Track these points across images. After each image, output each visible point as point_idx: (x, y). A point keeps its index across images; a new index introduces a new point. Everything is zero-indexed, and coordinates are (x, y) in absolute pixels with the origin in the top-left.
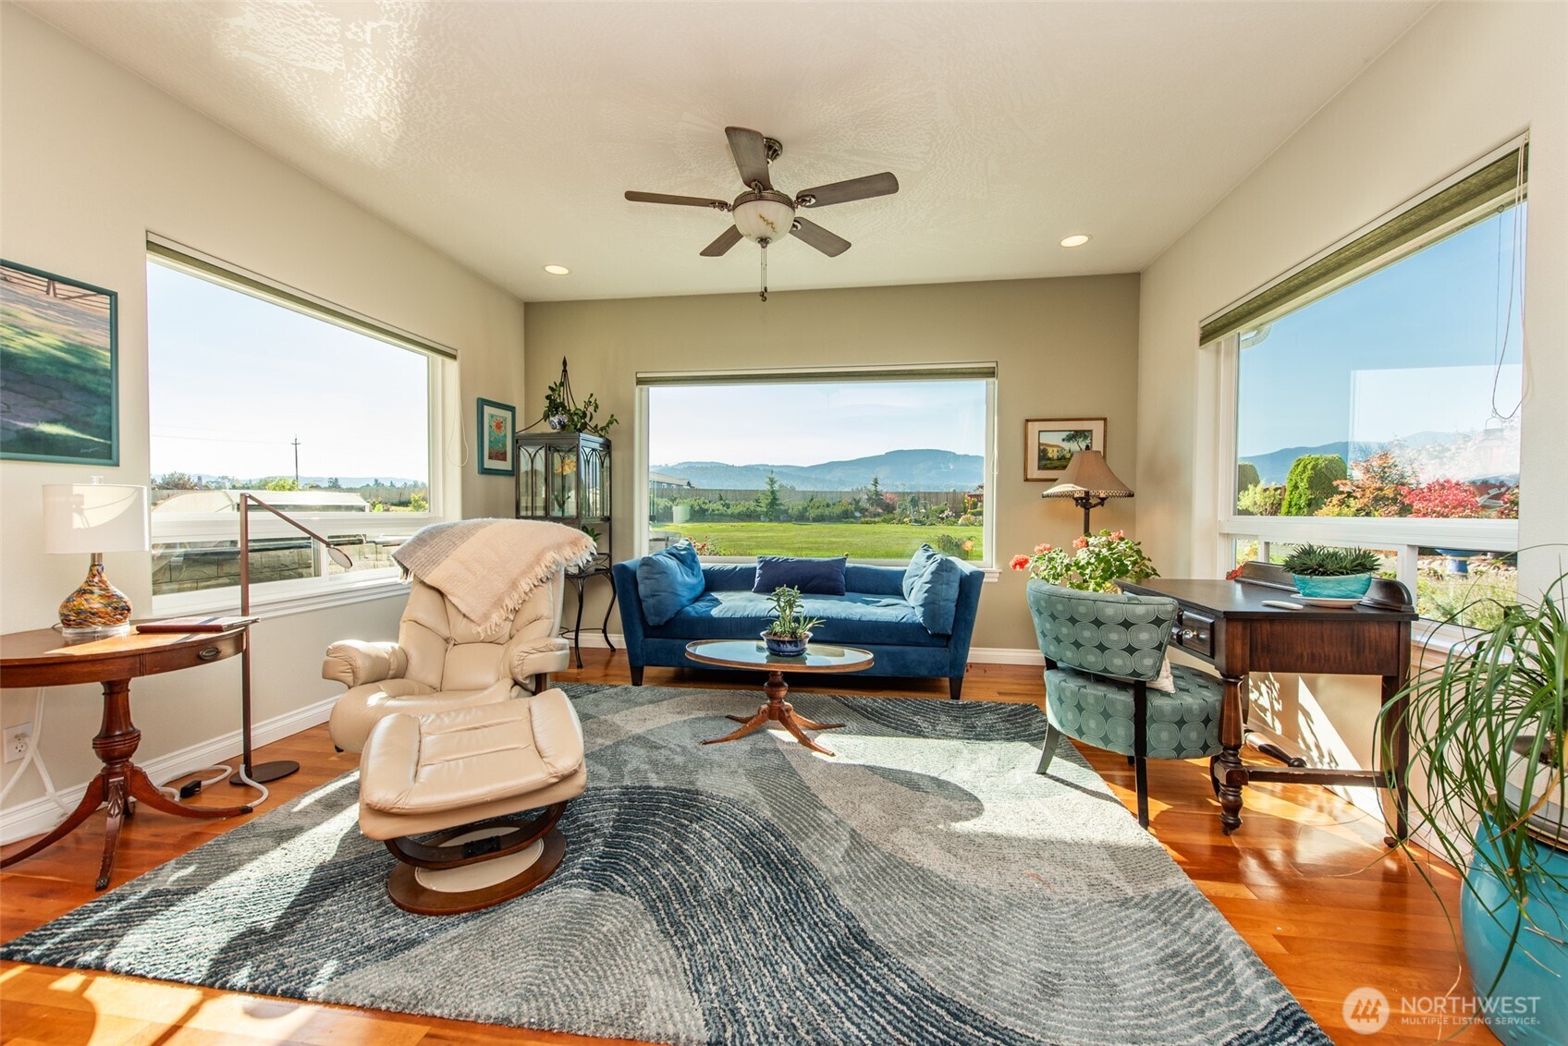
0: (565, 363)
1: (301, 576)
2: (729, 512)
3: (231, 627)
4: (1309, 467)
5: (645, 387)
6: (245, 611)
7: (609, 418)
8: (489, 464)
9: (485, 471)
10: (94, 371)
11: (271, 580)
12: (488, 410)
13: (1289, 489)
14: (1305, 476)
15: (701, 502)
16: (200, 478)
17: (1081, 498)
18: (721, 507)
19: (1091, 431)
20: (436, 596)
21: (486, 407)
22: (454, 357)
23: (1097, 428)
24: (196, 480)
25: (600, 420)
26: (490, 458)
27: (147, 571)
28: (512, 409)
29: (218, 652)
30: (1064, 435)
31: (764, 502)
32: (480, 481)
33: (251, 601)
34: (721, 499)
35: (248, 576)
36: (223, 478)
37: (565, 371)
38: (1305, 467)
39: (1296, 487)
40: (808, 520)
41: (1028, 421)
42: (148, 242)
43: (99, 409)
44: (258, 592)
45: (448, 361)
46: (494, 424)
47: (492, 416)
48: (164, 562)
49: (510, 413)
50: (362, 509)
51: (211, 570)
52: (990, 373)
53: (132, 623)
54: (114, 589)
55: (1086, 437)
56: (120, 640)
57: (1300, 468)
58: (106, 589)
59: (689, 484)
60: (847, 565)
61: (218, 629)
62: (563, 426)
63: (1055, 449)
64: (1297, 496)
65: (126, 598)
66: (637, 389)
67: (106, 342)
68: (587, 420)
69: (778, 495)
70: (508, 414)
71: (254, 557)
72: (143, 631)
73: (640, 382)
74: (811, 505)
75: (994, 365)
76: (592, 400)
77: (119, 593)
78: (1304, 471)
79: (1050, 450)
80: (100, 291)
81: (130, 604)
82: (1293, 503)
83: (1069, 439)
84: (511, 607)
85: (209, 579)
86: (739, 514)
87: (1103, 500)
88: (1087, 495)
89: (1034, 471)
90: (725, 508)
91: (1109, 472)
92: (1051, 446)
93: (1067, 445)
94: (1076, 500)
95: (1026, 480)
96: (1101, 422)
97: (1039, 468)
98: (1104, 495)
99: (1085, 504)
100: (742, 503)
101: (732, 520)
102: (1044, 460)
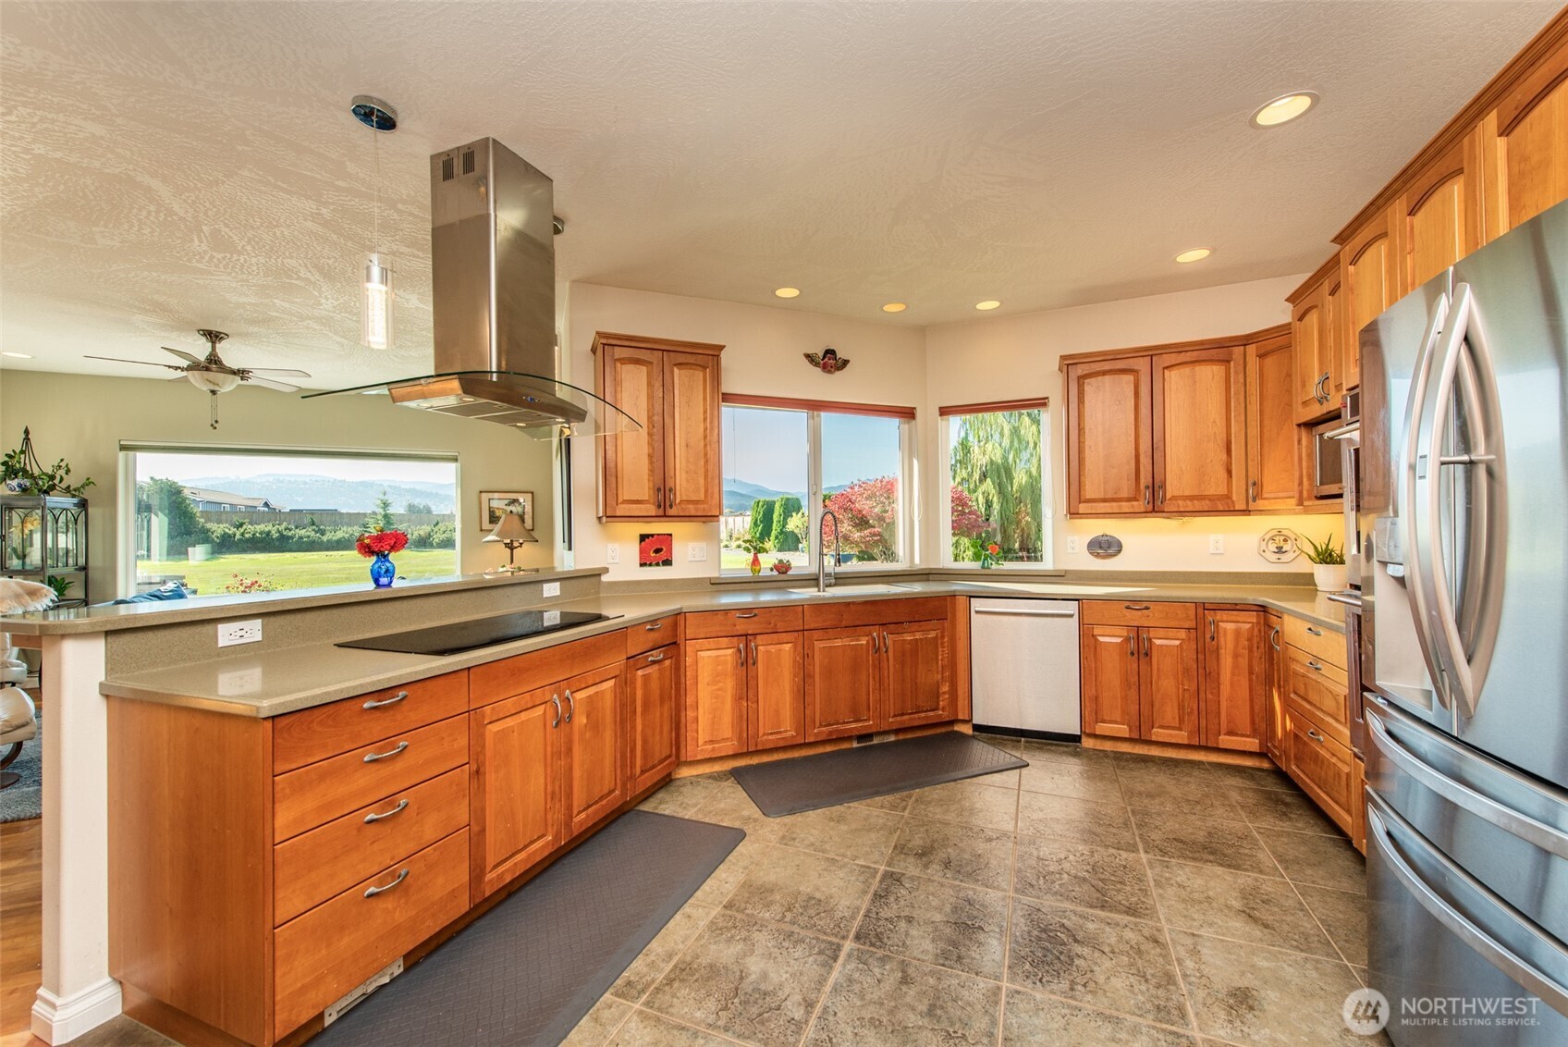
0: (27, 432)
2: (325, 538)
5: (131, 453)
7: (84, 480)
15: (282, 528)
17: (509, 543)
18: (313, 534)
23: (527, 498)
25: (72, 482)
30: (507, 502)
31: (374, 527)
34: (313, 524)
37: (27, 439)
40: (431, 546)
41: (481, 492)
52: (455, 460)
59: (266, 504)
62: (24, 489)
63: (501, 511)
66: (122, 455)
68: (56, 482)
73: (123, 448)
74: (435, 530)
75: (457, 454)
76: (63, 464)
79: (497, 511)
83: (509, 504)
86: (338, 542)
87: (521, 544)
88: (512, 541)
89: (486, 525)
90: (318, 535)
91: (524, 527)
92: (498, 509)
93: (506, 508)
94: (505, 544)
95: (481, 530)
96: (530, 495)
97: (491, 522)
98: (521, 541)
99: (510, 547)
100: (345, 529)
101: (327, 549)
102: (494, 519)
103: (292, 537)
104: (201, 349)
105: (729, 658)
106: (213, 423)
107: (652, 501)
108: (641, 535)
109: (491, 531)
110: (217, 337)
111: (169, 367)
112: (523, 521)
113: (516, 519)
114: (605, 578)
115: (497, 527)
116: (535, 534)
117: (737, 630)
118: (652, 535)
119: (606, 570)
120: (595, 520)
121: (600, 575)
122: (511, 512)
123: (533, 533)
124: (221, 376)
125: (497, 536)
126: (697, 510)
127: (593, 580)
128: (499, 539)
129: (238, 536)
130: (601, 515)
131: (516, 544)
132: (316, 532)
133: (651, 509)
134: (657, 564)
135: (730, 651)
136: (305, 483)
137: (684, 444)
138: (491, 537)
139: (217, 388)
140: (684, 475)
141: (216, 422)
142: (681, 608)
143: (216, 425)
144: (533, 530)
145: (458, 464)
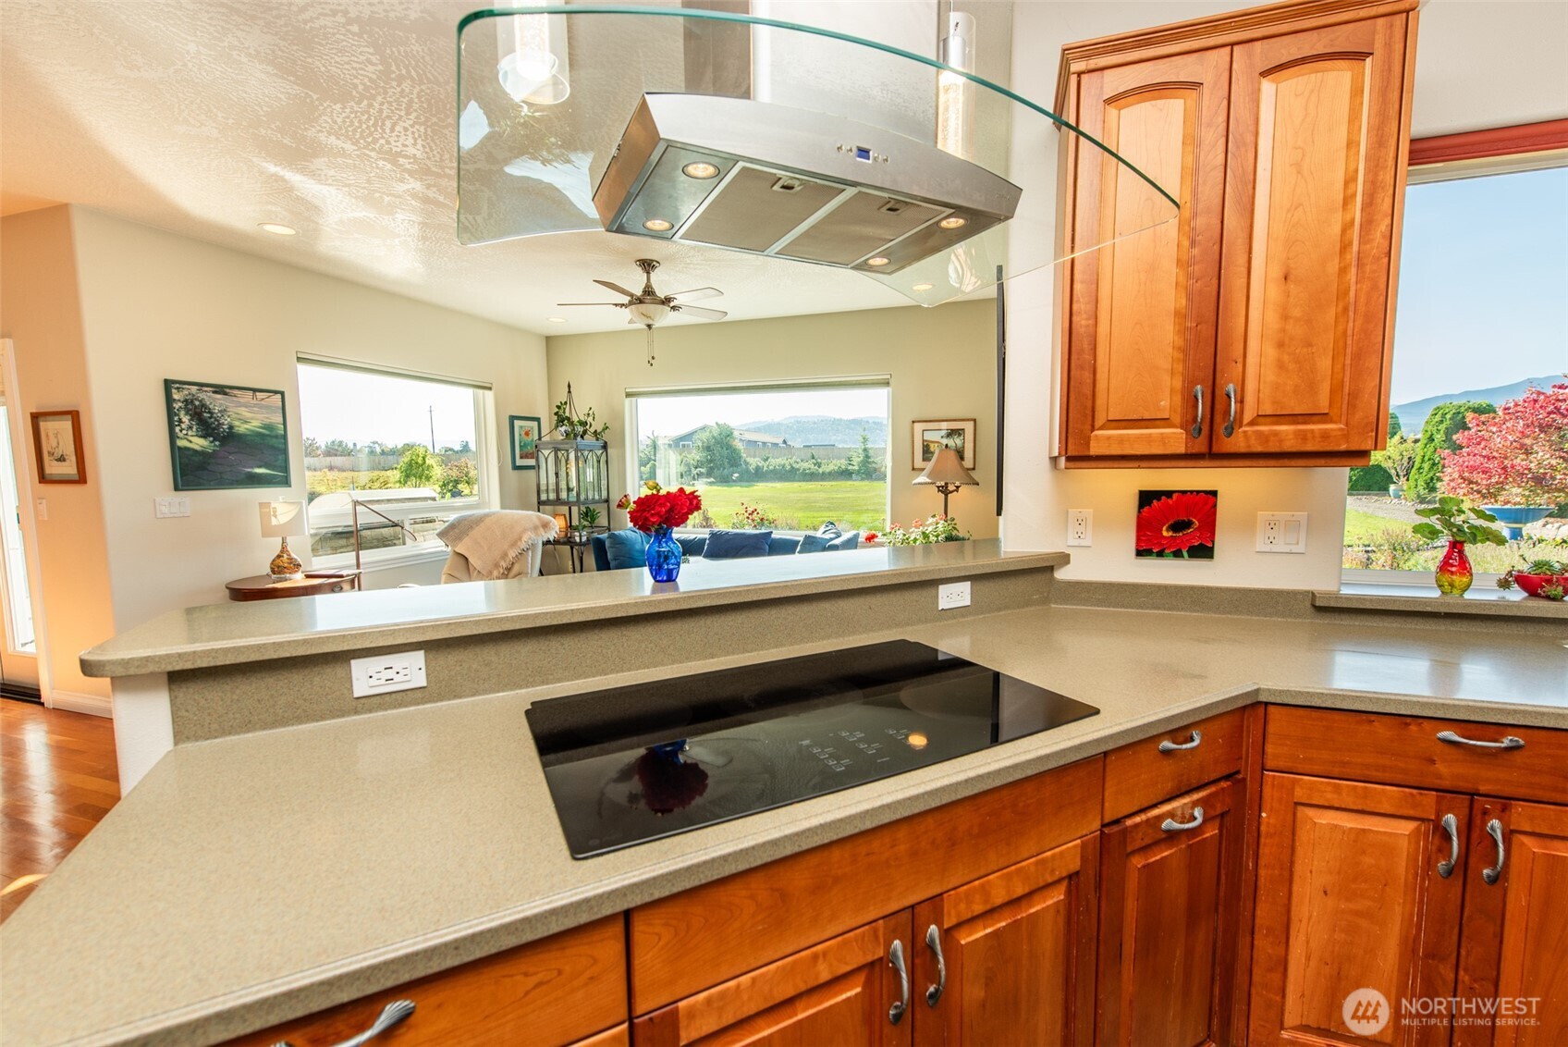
0: (569, 386)
1: (395, 545)
2: (821, 471)
3: (348, 576)
4: (1448, 416)
5: (634, 399)
6: (358, 566)
7: (603, 425)
8: (519, 462)
9: (516, 468)
10: (276, 437)
11: (378, 547)
12: (517, 423)
13: (1423, 441)
14: (1442, 427)
15: (792, 461)
16: (355, 445)
17: (942, 487)
18: (812, 467)
19: (963, 429)
20: (462, 561)
21: (516, 421)
22: (490, 389)
23: (969, 427)
24: (352, 447)
25: (597, 426)
26: (521, 458)
27: (309, 542)
28: (538, 420)
29: (342, 588)
30: (944, 433)
31: (856, 461)
32: (514, 475)
33: (361, 561)
34: (813, 458)
35: (360, 546)
36: (374, 443)
37: (569, 392)
38: (1444, 415)
39: (1431, 439)
41: (913, 422)
42: (298, 358)
43: (280, 457)
44: (366, 556)
45: (487, 392)
46: (523, 433)
47: (521, 427)
48: (318, 538)
49: (536, 423)
50: (434, 499)
51: (343, 542)
52: (887, 383)
53: (302, 572)
54: (294, 556)
55: (960, 435)
56: (297, 581)
57: (1438, 418)
58: (289, 555)
59: (785, 442)
60: (773, 536)
61: (341, 576)
62: (567, 434)
63: (936, 445)
64: (1432, 449)
65: (299, 560)
66: (627, 401)
67: (281, 420)
68: (588, 427)
69: (871, 453)
70: (535, 424)
71: (364, 533)
72: (308, 577)
73: (628, 395)
75: (889, 377)
76: (591, 412)
77: (295, 557)
78: (1442, 422)
79: (932, 445)
80: (276, 392)
81: (301, 563)
82: (1426, 458)
83: (947, 436)
84: (505, 566)
85: (342, 547)
86: (830, 473)
87: (958, 487)
88: (946, 484)
89: (919, 463)
90: (816, 467)
91: (962, 466)
92: (932, 442)
93: (945, 441)
94: (938, 487)
95: (913, 469)
96: (972, 423)
97: (924, 460)
98: (957, 484)
99: (944, 490)
100: (834, 462)
101: (823, 480)
102: (927, 453)
103: (798, 469)
104: (636, 282)
105: (1404, 844)
106: (650, 359)
107: (1177, 419)
108: (1142, 493)
109: (923, 469)
110: (649, 265)
111: (616, 305)
112: (962, 458)
113: (952, 456)
114: (1062, 574)
115: (929, 466)
116: (975, 475)
117: (1439, 776)
118: (1169, 494)
119: (1064, 559)
120: (1047, 461)
121: (1051, 569)
122: (947, 446)
123: (973, 474)
124: (652, 307)
125: (928, 477)
126: (1303, 436)
127: (1040, 578)
128: (930, 481)
129: (765, 468)
130: (1057, 454)
131: (951, 488)
132: (815, 465)
133: (1175, 439)
134: (1178, 554)
135: (1407, 827)
136: (815, 423)
137: (1276, 272)
138: (922, 478)
139: (651, 322)
140: (1271, 352)
141: (653, 358)
142: (1257, 691)
143: (652, 361)
144: (974, 469)
145: (890, 389)
